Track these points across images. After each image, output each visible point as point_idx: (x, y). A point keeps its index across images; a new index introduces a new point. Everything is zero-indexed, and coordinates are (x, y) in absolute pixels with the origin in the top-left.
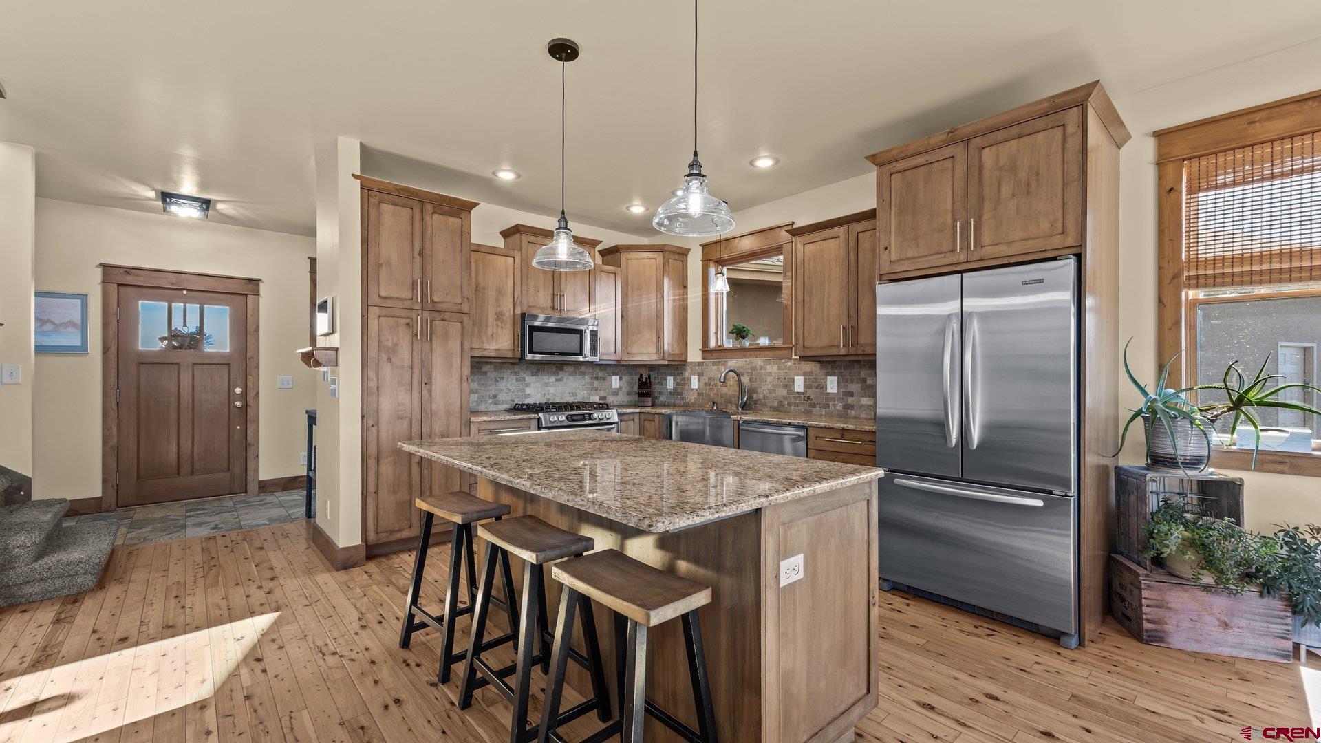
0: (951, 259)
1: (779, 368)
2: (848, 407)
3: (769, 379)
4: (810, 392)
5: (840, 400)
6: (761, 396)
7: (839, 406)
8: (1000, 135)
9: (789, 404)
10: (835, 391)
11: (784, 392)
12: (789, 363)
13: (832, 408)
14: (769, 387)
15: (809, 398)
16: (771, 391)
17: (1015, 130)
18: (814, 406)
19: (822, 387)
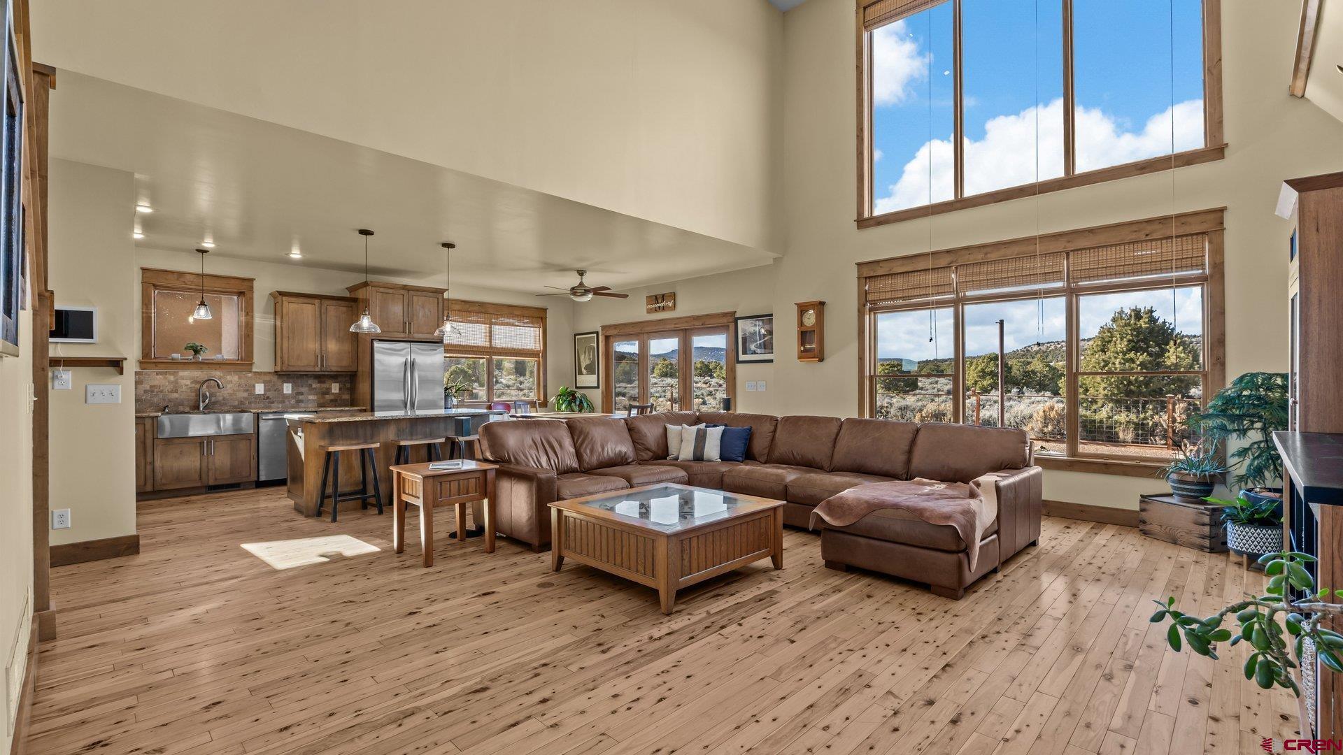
0: (402, 335)
1: (240, 378)
2: (299, 401)
3: (229, 386)
4: (268, 394)
5: (293, 398)
6: (221, 399)
7: (293, 402)
8: (419, 293)
9: (250, 403)
10: (290, 392)
11: (246, 395)
12: (250, 375)
13: (287, 403)
14: (230, 391)
15: (268, 398)
16: (231, 395)
17: (424, 294)
18: (273, 402)
19: (280, 390)
